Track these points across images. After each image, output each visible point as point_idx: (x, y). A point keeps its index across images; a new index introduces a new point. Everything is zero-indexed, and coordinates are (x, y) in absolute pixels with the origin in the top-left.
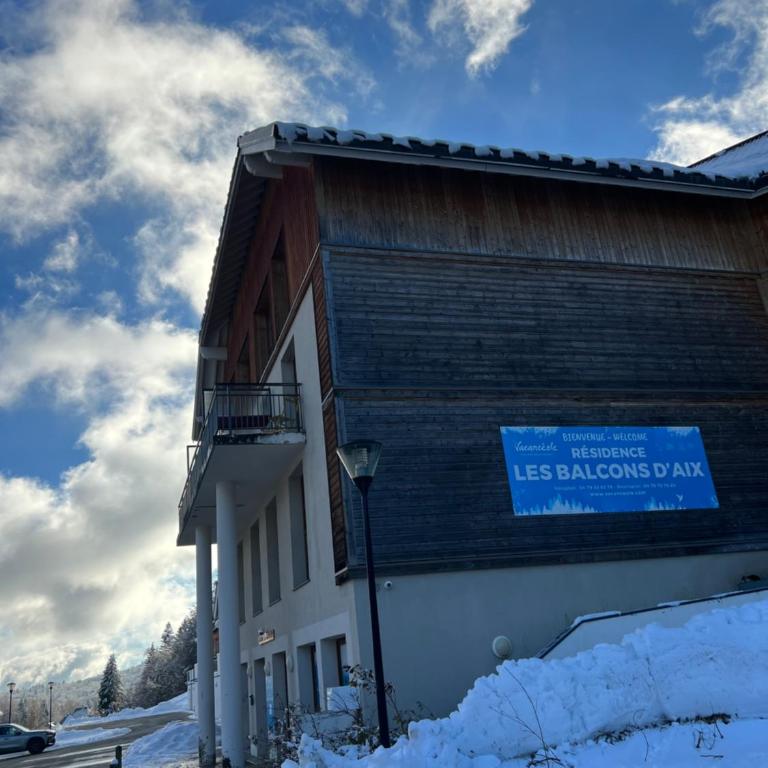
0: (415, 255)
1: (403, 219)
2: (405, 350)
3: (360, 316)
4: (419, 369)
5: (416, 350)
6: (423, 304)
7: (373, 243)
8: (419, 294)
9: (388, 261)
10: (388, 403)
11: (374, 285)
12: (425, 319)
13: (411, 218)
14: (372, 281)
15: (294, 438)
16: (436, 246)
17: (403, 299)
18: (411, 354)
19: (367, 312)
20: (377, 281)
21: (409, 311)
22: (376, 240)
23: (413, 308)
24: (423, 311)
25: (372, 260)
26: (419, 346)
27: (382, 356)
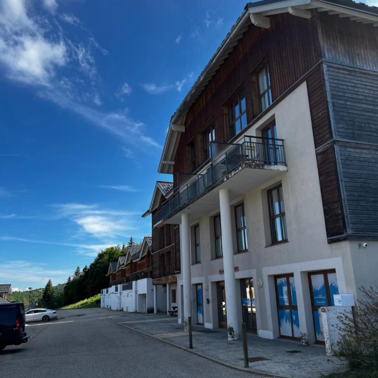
0: (365, 71)
1: (359, 52)
2: (365, 123)
3: (342, 102)
4: (372, 134)
5: (369, 124)
6: (371, 99)
7: (346, 63)
8: (369, 93)
9: (353, 74)
10: (358, 150)
11: (348, 86)
12: (372, 107)
13: (362, 52)
14: (347, 84)
15: (281, 168)
16: (375, 68)
17: (362, 95)
18: (367, 126)
19: (345, 100)
20: (349, 84)
21: (365, 102)
22: (347, 62)
23: (367, 100)
24: (371, 103)
25: (346, 72)
26: (371, 122)
27: (354, 125)
